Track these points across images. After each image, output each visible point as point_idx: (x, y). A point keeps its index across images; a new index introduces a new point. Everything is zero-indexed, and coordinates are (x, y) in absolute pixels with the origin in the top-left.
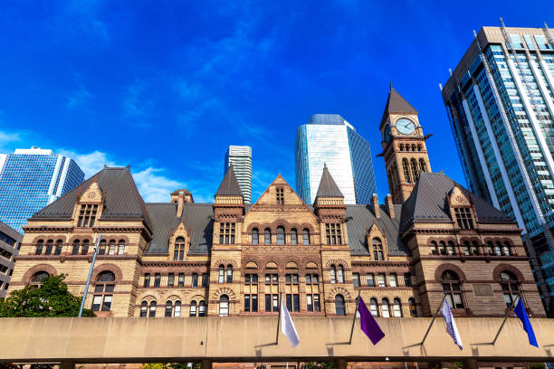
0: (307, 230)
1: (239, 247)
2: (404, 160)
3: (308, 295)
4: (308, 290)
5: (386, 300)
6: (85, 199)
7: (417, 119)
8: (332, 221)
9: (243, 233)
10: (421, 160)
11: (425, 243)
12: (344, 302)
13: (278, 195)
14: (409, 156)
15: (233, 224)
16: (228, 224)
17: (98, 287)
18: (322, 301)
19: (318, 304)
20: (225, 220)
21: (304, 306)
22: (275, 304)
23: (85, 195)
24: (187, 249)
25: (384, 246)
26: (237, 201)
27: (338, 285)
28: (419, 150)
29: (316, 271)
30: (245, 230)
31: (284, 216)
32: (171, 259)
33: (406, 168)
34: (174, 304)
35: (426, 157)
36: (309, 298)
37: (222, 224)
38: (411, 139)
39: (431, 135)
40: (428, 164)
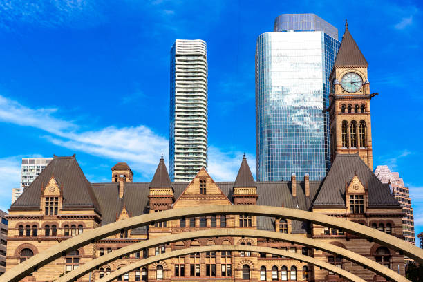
1: (170, 230)
2: (345, 122)
3: (223, 265)
4: (223, 261)
6: (47, 193)
7: (366, 74)
10: (363, 122)
12: (249, 270)
13: (201, 185)
14: (349, 118)
17: (68, 259)
18: (233, 269)
19: (230, 272)
20: (158, 208)
21: (219, 273)
22: (198, 271)
23: (47, 189)
25: (289, 226)
26: (168, 192)
27: (246, 258)
28: (362, 111)
31: (205, 204)
32: (118, 237)
33: (345, 131)
36: (223, 267)
38: (355, 98)
39: (377, 94)
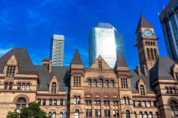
0: (113, 81)
1: (83, 88)
2: (148, 49)
3: (114, 110)
4: (114, 108)
5: (146, 112)
6: (9, 63)
7: (153, 31)
8: (123, 77)
9: (84, 82)
10: (155, 49)
11: (163, 88)
12: (129, 113)
13: (99, 64)
14: (149, 47)
15: (80, 77)
16: (77, 77)
17: (18, 105)
18: (120, 113)
19: (118, 114)
20: (76, 75)
21: (112, 115)
22: (99, 114)
23: (9, 61)
24: (57, 88)
25: (145, 89)
26: (81, 67)
27: (127, 106)
28: (154, 45)
29: (117, 100)
30: (85, 80)
31: (102, 74)
32: (50, 92)
33: (148, 53)
34: (52, 113)
35: (157, 48)
36: (114, 112)
37: (75, 77)
38: (151, 39)
39: (159, 38)
40: (158, 51)
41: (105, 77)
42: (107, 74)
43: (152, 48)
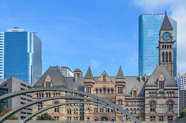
0: (112, 90)
2: (163, 52)
5: (135, 109)
6: (46, 81)
8: (120, 86)
9: (93, 90)
10: (170, 52)
11: (147, 93)
13: (104, 78)
14: (165, 51)
15: (90, 88)
16: (89, 88)
20: (87, 87)
21: (110, 111)
23: (46, 79)
25: (137, 93)
28: (170, 48)
34: (76, 110)
35: (172, 51)
37: (87, 88)
38: (168, 43)
40: (173, 54)
41: (107, 87)
42: (109, 84)
43: (167, 51)
